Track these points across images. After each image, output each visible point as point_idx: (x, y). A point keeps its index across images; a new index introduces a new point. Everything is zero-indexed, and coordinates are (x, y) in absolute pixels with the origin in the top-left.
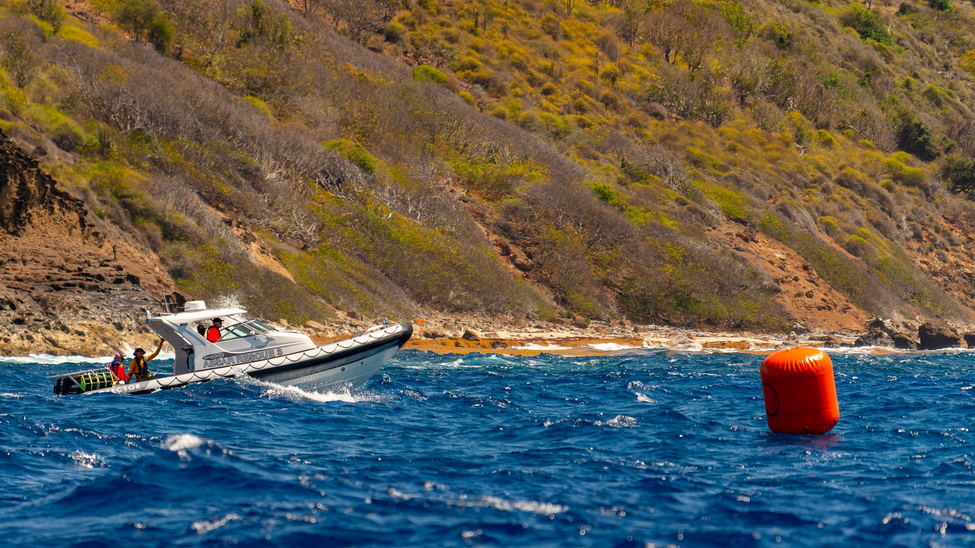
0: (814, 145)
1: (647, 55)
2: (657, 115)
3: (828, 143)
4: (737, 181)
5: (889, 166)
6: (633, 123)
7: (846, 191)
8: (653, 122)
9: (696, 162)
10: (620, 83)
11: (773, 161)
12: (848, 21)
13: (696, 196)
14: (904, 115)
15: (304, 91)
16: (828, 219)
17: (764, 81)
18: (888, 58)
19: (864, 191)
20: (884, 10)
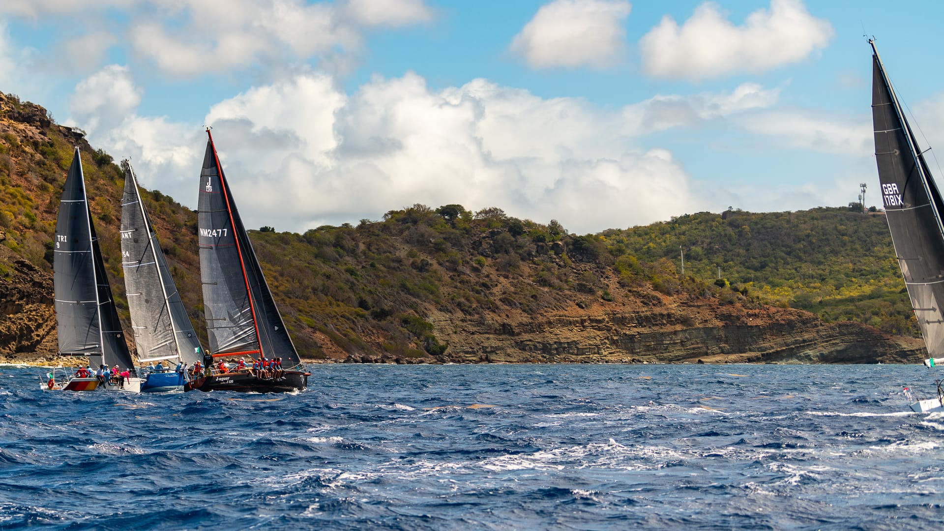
0: (334, 306)
1: (287, 281)
2: (290, 298)
3: (338, 306)
4: (312, 316)
5: (356, 312)
6: (283, 300)
7: (343, 319)
8: (288, 300)
9: (300, 311)
10: (279, 288)
11: (323, 310)
12: (347, 271)
13: (300, 321)
14: (360, 297)
15: (189, 291)
16: (338, 327)
17: (321, 288)
18: (358, 281)
19: (348, 319)
20: (357, 267)
